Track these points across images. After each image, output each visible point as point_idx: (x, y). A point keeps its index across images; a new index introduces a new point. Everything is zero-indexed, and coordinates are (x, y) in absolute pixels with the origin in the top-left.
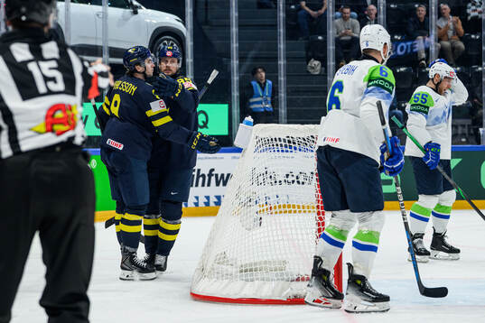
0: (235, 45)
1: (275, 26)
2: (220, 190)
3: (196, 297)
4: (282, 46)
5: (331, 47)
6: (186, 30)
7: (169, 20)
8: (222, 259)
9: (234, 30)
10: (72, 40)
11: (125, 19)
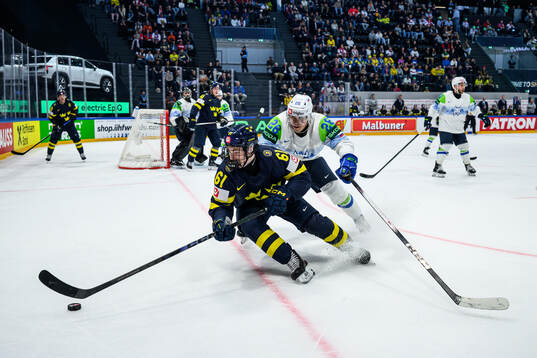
0: (131, 82)
1: (144, 76)
2: (127, 132)
3: (121, 168)
4: (147, 83)
5: (164, 84)
6: (113, 77)
7: (108, 73)
8: (129, 155)
9: (130, 77)
10: (72, 79)
11: (90, 73)
